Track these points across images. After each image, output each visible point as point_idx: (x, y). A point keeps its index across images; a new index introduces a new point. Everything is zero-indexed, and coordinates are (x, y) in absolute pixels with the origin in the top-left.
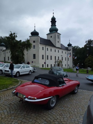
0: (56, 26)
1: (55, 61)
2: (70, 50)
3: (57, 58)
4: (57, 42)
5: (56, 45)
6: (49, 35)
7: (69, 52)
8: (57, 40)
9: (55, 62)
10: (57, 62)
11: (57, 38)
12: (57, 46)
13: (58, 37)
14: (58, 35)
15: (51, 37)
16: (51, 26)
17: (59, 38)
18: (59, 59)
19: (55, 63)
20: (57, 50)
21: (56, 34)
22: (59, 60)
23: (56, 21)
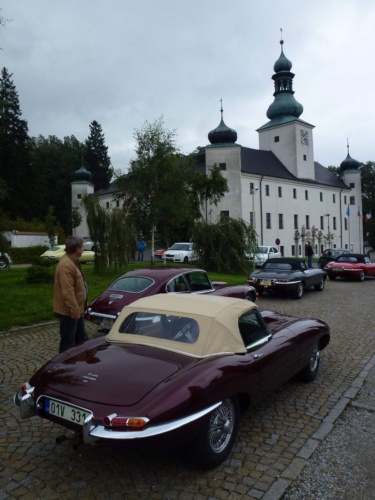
0: (293, 93)
1: (297, 233)
2: (352, 185)
3: (302, 222)
4: (300, 158)
5: (296, 169)
6: (266, 133)
7: (348, 194)
8: (301, 150)
9: (293, 236)
10: (303, 236)
11: (299, 145)
12: (300, 175)
13: (306, 139)
14: (305, 129)
15: (277, 139)
16: (275, 95)
17: (307, 144)
18: (311, 226)
19: (296, 239)
20: (301, 189)
21: (294, 129)
22: (308, 228)
23: (292, 75)
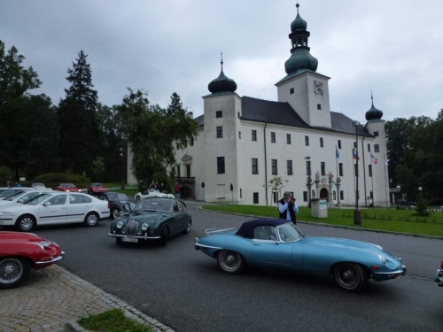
0: (309, 49)
1: (309, 180)
2: (376, 134)
3: (316, 169)
4: (313, 107)
5: (309, 121)
6: (283, 87)
7: (373, 142)
8: (314, 99)
9: (306, 182)
10: (317, 182)
11: (312, 96)
12: (313, 123)
13: (320, 90)
14: (319, 80)
15: (292, 91)
16: (292, 51)
17: (322, 94)
18: (327, 172)
19: (309, 185)
20: (315, 138)
22: (323, 173)
23: (308, 34)
